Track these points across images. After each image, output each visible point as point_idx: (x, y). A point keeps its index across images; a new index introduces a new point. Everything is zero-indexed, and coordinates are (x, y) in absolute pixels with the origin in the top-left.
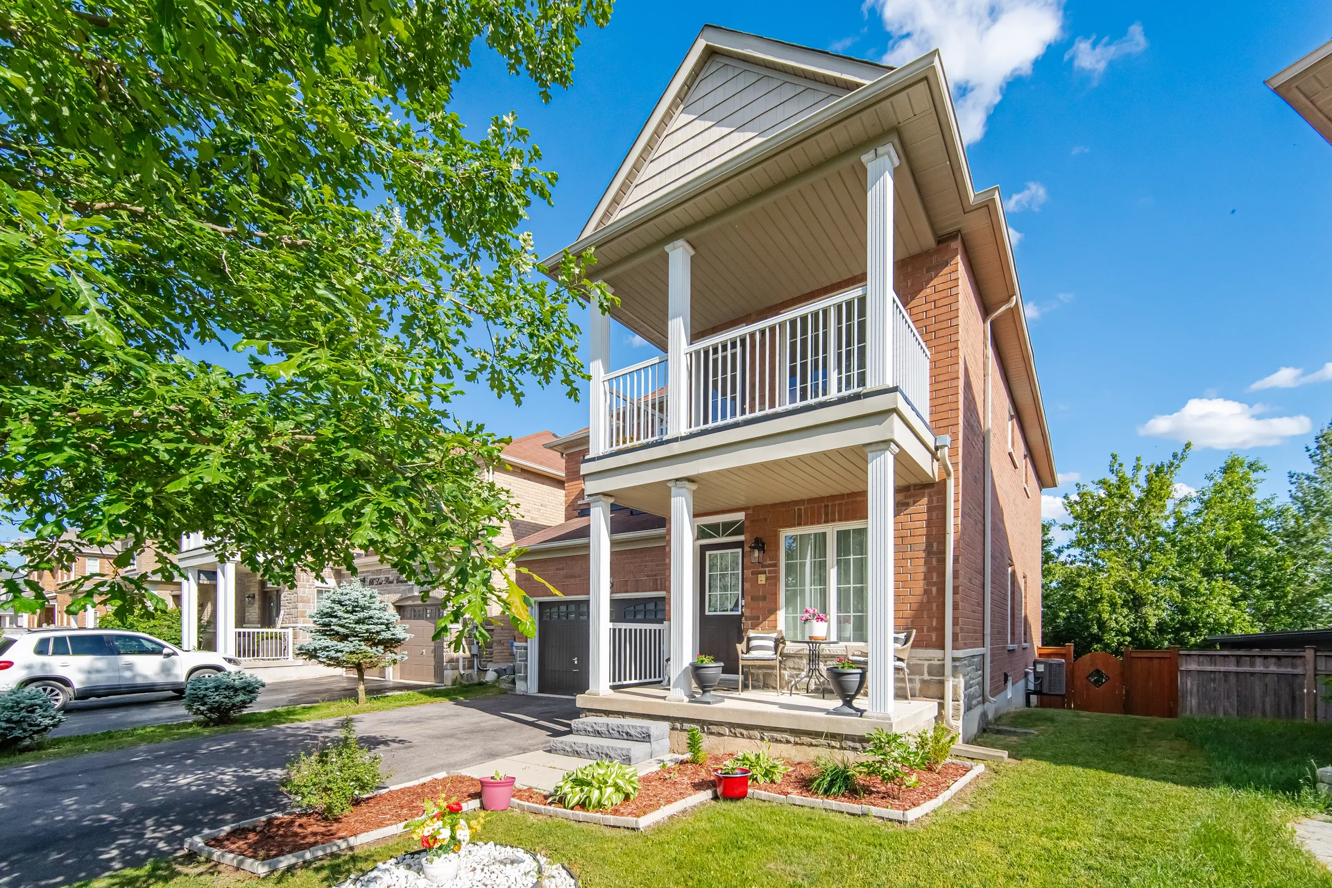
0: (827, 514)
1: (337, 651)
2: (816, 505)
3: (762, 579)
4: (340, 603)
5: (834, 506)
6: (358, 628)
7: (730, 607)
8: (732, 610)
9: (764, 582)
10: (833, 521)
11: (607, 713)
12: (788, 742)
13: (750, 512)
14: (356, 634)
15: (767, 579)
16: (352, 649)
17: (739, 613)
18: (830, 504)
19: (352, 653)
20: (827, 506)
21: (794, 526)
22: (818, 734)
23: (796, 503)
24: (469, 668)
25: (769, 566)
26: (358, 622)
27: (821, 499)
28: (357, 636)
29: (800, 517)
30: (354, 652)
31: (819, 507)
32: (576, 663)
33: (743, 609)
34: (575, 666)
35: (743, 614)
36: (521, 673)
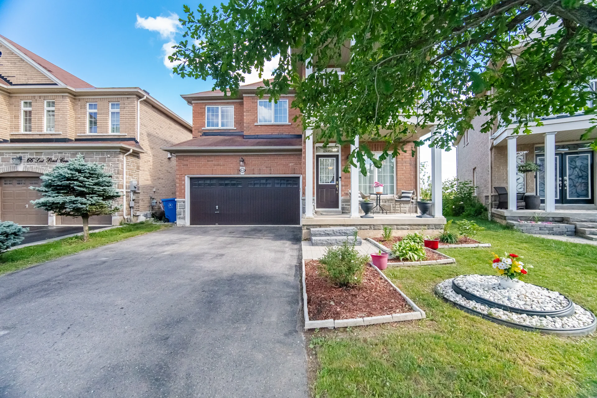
0: (375, 148)
1: (82, 204)
4: (79, 171)
5: (378, 145)
6: (96, 188)
7: (329, 181)
8: (331, 182)
10: (378, 150)
11: (320, 226)
12: (408, 229)
14: (93, 192)
16: (94, 202)
17: (335, 184)
18: (377, 144)
19: (92, 205)
20: (375, 145)
22: (419, 225)
24: (128, 215)
26: (96, 184)
28: (95, 194)
30: (94, 205)
31: (372, 145)
32: (217, 208)
33: (337, 182)
34: (217, 210)
35: (338, 184)
36: (181, 215)
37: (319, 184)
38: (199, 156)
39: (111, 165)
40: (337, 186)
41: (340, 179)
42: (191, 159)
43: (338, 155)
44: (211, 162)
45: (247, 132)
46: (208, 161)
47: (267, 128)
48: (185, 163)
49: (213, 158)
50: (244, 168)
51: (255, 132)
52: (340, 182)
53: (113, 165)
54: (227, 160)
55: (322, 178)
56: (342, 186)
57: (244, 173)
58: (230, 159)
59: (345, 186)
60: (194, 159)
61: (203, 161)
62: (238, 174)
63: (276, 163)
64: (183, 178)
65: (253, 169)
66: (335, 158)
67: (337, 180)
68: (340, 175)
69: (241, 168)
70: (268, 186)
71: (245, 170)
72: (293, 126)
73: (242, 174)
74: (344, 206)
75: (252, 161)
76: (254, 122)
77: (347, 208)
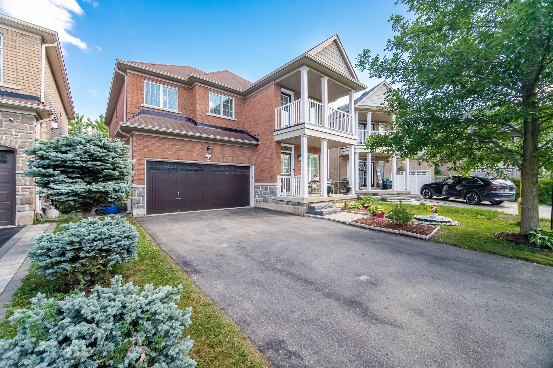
32: (178, 195)
33: (290, 173)
34: (178, 197)
36: (140, 203)
38: (164, 138)
39: (14, 133)
41: (293, 171)
42: (153, 141)
44: (177, 147)
45: (200, 120)
46: (173, 145)
47: (217, 120)
48: (146, 144)
49: (179, 143)
51: (207, 121)
52: (293, 173)
53: (19, 134)
54: (194, 146)
57: (209, 161)
58: (196, 146)
60: (156, 141)
61: (167, 144)
62: (204, 161)
63: (236, 153)
64: (142, 161)
65: (218, 157)
66: (289, 156)
67: (290, 171)
68: (293, 168)
70: (226, 173)
71: (211, 158)
72: (238, 122)
73: (208, 161)
75: (216, 149)
76: (206, 112)
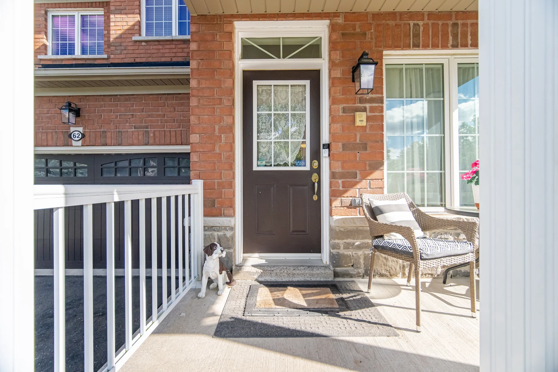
0: (455, 36)
2: (440, 23)
3: (361, 119)
5: (465, 25)
7: (290, 159)
8: (294, 165)
9: (364, 124)
13: (340, 20)
15: (368, 119)
17: (307, 168)
18: (460, 22)
20: (455, 26)
21: (407, 47)
23: (412, 15)
25: (371, 101)
27: (448, 15)
29: (416, 35)
31: (445, 25)
33: (316, 164)
35: (318, 171)
37: (255, 168)
40: (315, 177)
41: (325, 153)
43: (317, 73)
45: (117, 56)
50: (81, 129)
51: (136, 56)
52: (325, 162)
55: (263, 150)
56: (333, 175)
57: (79, 144)
58: (45, 109)
59: (343, 176)
62: (65, 146)
63: (159, 116)
65: (104, 132)
66: (307, 83)
67: (316, 155)
68: (325, 138)
69: (72, 129)
71: (83, 136)
74: (342, 251)
75: (102, 111)
76: (133, 34)
77: (349, 256)
